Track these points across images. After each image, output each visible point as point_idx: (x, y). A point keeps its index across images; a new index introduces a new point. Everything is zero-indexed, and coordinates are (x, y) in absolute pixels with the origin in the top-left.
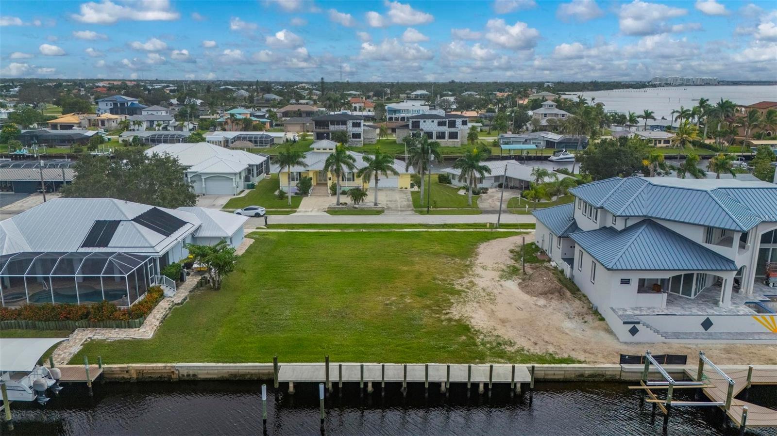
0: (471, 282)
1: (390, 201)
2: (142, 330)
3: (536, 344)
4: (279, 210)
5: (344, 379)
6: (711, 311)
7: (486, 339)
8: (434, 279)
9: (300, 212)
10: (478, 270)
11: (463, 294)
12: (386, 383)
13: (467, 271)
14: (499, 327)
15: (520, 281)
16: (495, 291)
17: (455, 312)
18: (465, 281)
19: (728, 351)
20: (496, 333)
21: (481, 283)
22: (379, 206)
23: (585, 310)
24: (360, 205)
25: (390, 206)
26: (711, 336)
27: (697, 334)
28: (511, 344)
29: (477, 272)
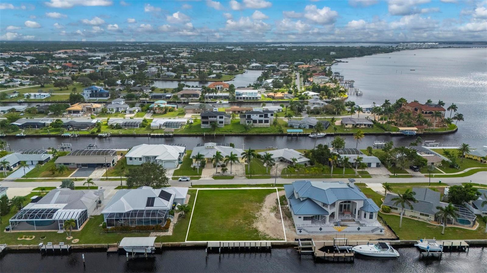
0: (261, 214)
1: (237, 171)
2: (169, 233)
3: (275, 235)
4: (194, 176)
5: (224, 246)
6: (322, 225)
7: (262, 234)
8: (250, 213)
9: (202, 178)
10: (264, 209)
11: (258, 219)
12: (235, 247)
13: (260, 209)
14: (266, 230)
15: (276, 213)
16: (267, 218)
17: (254, 225)
18: (259, 213)
19: (324, 237)
20: (265, 232)
21: (264, 214)
22: (232, 174)
23: (291, 224)
24: (225, 174)
25: (236, 173)
26: (321, 233)
27: (318, 232)
28: (268, 235)
29: (263, 210)
